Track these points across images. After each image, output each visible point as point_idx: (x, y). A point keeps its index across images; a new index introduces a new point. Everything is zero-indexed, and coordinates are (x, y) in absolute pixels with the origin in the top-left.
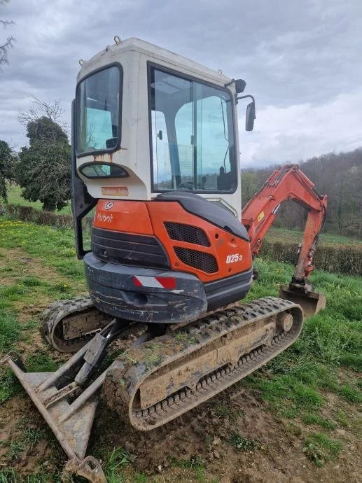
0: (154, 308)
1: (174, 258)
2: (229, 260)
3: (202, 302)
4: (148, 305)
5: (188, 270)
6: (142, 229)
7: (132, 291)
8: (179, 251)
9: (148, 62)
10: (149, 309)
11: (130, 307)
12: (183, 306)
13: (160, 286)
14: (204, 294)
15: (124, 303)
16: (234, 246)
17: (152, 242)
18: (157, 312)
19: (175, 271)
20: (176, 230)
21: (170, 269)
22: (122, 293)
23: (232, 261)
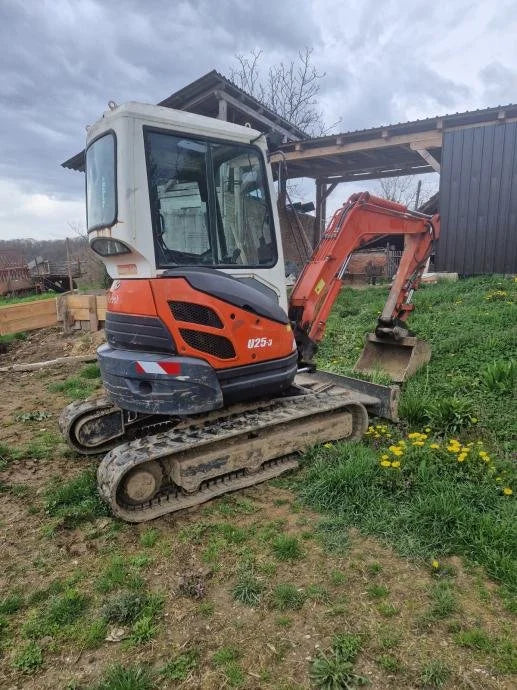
0: (160, 398)
1: (180, 342)
2: (251, 344)
3: (215, 392)
4: (153, 394)
5: (196, 354)
6: (145, 310)
7: (136, 379)
8: (185, 333)
9: (144, 127)
10: (154, 398)
11: (136, 397)
12: (190, 395)
13: (162, 371)
14: (217, 382)
15: (130, 393)
16: (259, 328)
17: (154, 325)
18: (163, 402)
19: (182, 356)
20: (182, 310)
21: (176, 353)
22: (128, 381)
23: (256, 346)
